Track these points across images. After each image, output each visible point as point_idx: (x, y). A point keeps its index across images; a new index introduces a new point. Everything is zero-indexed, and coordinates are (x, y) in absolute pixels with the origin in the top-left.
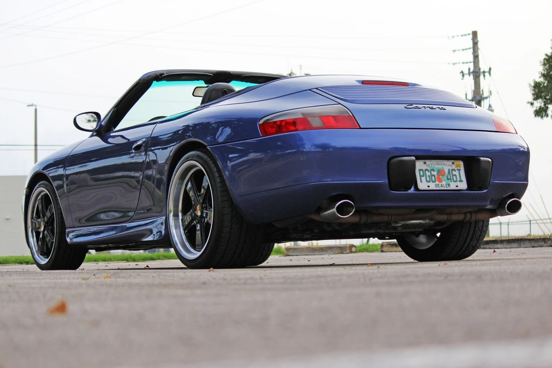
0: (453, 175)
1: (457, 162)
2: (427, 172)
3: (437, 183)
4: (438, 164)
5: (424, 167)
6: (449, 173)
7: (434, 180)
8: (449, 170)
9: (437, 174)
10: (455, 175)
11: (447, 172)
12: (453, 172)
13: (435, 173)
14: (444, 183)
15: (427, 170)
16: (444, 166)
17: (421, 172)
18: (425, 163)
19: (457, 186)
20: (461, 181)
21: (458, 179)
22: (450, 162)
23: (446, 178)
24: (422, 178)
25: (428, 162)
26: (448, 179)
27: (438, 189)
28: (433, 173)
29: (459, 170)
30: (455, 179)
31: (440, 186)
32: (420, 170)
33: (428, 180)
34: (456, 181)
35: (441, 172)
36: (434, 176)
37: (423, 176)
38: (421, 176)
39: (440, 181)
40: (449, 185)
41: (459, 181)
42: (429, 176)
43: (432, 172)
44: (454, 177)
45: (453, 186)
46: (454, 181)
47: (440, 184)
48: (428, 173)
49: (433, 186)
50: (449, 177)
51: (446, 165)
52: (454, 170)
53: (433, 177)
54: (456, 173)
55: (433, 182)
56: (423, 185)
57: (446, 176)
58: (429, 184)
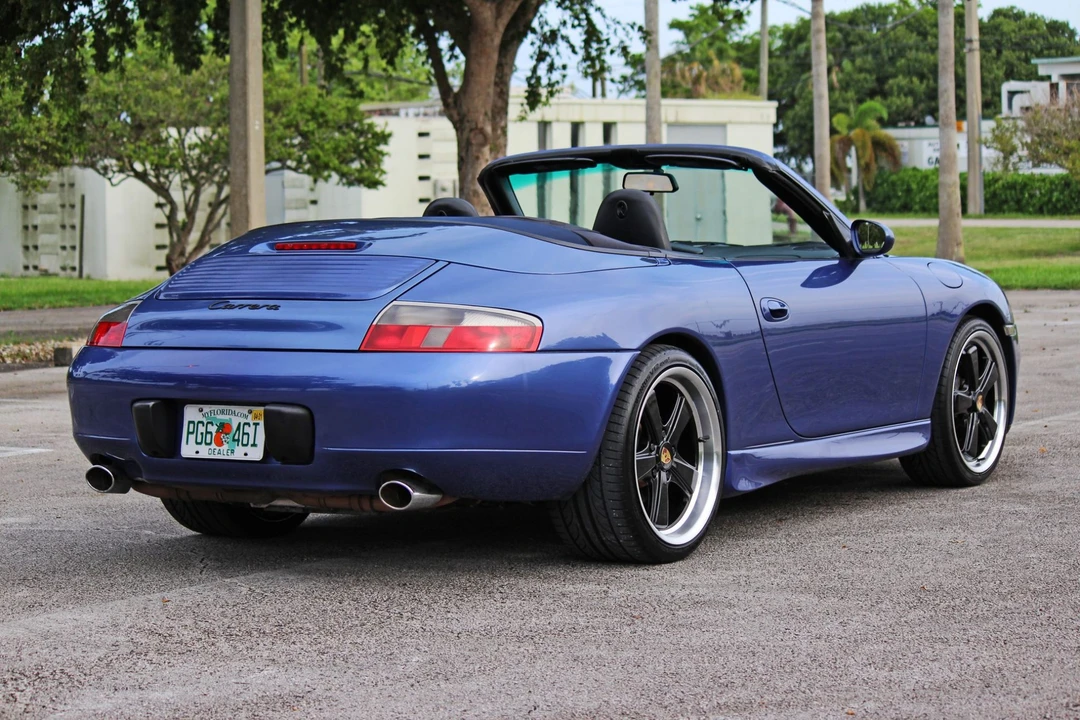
0: (244, 434)
1: (255, 410)
2: (200, 425)
3: (213, 446)
4: (222, 412)
5: (198, 417)
6: (238, 428)
7: (208, 441)
8: (240, 424)
9: (217, 432)
10: (248, 434)
11: (235, 427)
12: (246, 427)
13: (213, 429)
14: (225, 447)
15: (202, 422)
16: (232, 417)
17: (191, 425)
18: (201, 410)
19: (246, 454)
20: (254, 445)
21: (251, 442)
22: (244, 410)
23: (230, 440)
25: (207, 408)
26: (234, 441)
27: (212, 457)
28: (211, 428)
29: (256, 424)
30: (245, 442)
31: (216, 452)
32: (190, 422)
33: (199, 440)
34: (246, 445)
35: (224, 428)
36: (211, 433)
37: (192, 433)
38: (189, 433)
39: (220, 443)
40: (233, 451)
41: (252, 445)
42: (202, 434)
43: (209, 426)
44: (246, 437)
45: (239, 454)
46: (243, 445)
47: (218, 448)
48: (202, 429)
49: (205, 452)
50: (236, 437)
51: (237, 416)
52: (248, 424)
53: (209, 436)
54: (250, 430)
55: (206, 444)
56: (188, 450)
57: (231, 435)
58: (198, 448)
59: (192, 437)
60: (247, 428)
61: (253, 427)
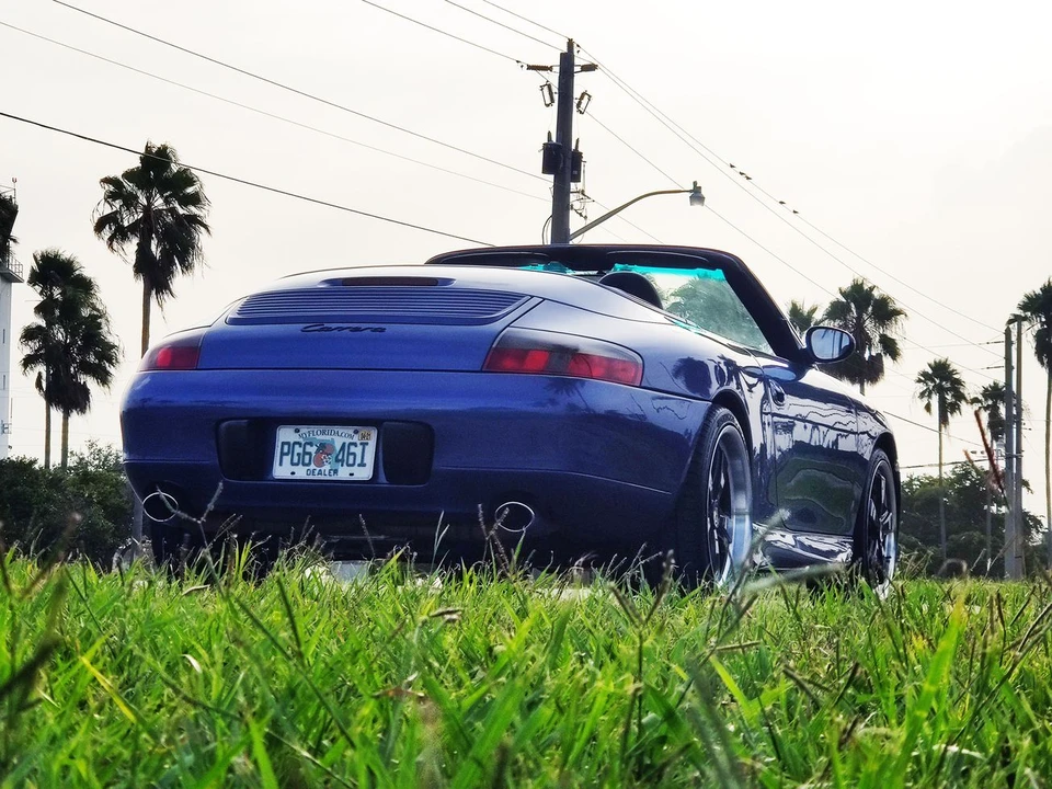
0: (350, 454)
1: (363, 430)
2: (297, 446)
3: (312, 467)
4: (323, 433)
5: (293, 438)
6: (343, 448)
7: (307, 461)
8: (344, 444)
10: (354, 454)
11: (338, 447)
12: (352, 447)
13: (313, 450)
14: (327, 467)
15: (299, 444)
16: (335, 437)
17: (286, 447)
18: (297, 431)
19: (352, 475)
20: (362, 465)
21: (358, 461)
22: (350, 430)
23: (332, 460)
24: (285, 458)
25: (304, 430)
26: (337, 460)
27: (311, 477)
28: (308, 449)
29: (365, 445)
30: (351, 462)
31: (316, 472)
32: (283, 444)
33: (296, 460)
34: (353, 465)
36: (310, 454)
37: (287, 454)
38: (282, 454)
40: (336, 472)
41: (359, 465)
42: (298, 454)
43: (307, 447)
44: (351, 457)
45: (344, 474)
46: (348, 465)
47: (318, 469)
48: (298, 449)
49: (301, 473)
50: (340, 457)
51: (339, 437)
52: (355, 445)
53: (307, 457)
54: (357, 450)
55: (304, 464)
56: (282, 470)
57: (334, 455)
58: (294, 469)
59: (287, 459)
60: (353, 449)
61: (360, 448)
